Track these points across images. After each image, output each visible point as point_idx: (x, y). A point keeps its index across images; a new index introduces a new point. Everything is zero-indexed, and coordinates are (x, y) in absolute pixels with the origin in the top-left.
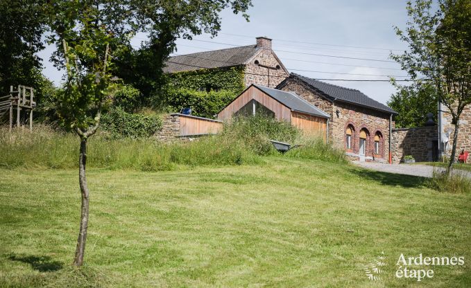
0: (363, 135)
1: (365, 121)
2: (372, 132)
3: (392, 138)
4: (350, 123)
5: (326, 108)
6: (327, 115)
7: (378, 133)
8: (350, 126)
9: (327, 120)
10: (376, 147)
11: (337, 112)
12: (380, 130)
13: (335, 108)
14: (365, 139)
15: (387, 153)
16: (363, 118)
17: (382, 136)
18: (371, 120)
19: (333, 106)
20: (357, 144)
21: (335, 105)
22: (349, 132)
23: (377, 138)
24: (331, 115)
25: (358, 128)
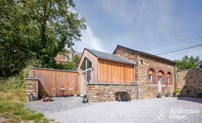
0: (160, 74)
1: (161, 67)
2: (166, 72)
3: (176, 75)
4: (151, 68)
5: (134, 59)
6: (134, 63)
7: (169, 73)
8: (152, 69)
9: (134, 66)
10: (168, 80)
11: (141, 61)
12: (170, 72)
13: (139, 58)
14: (161, 76)
15: (174, 83)
16: (160, 65)
17: (171, 74)
18: (165, 66)
19: (138, 57)
20: (157, 79)
21: (140, 57)
22: (151, 73)
23: (168, 75)
24: (137, 63)
25: (157, 70)
